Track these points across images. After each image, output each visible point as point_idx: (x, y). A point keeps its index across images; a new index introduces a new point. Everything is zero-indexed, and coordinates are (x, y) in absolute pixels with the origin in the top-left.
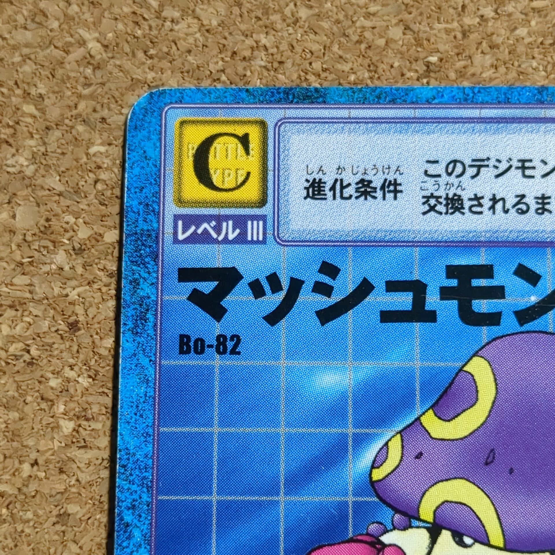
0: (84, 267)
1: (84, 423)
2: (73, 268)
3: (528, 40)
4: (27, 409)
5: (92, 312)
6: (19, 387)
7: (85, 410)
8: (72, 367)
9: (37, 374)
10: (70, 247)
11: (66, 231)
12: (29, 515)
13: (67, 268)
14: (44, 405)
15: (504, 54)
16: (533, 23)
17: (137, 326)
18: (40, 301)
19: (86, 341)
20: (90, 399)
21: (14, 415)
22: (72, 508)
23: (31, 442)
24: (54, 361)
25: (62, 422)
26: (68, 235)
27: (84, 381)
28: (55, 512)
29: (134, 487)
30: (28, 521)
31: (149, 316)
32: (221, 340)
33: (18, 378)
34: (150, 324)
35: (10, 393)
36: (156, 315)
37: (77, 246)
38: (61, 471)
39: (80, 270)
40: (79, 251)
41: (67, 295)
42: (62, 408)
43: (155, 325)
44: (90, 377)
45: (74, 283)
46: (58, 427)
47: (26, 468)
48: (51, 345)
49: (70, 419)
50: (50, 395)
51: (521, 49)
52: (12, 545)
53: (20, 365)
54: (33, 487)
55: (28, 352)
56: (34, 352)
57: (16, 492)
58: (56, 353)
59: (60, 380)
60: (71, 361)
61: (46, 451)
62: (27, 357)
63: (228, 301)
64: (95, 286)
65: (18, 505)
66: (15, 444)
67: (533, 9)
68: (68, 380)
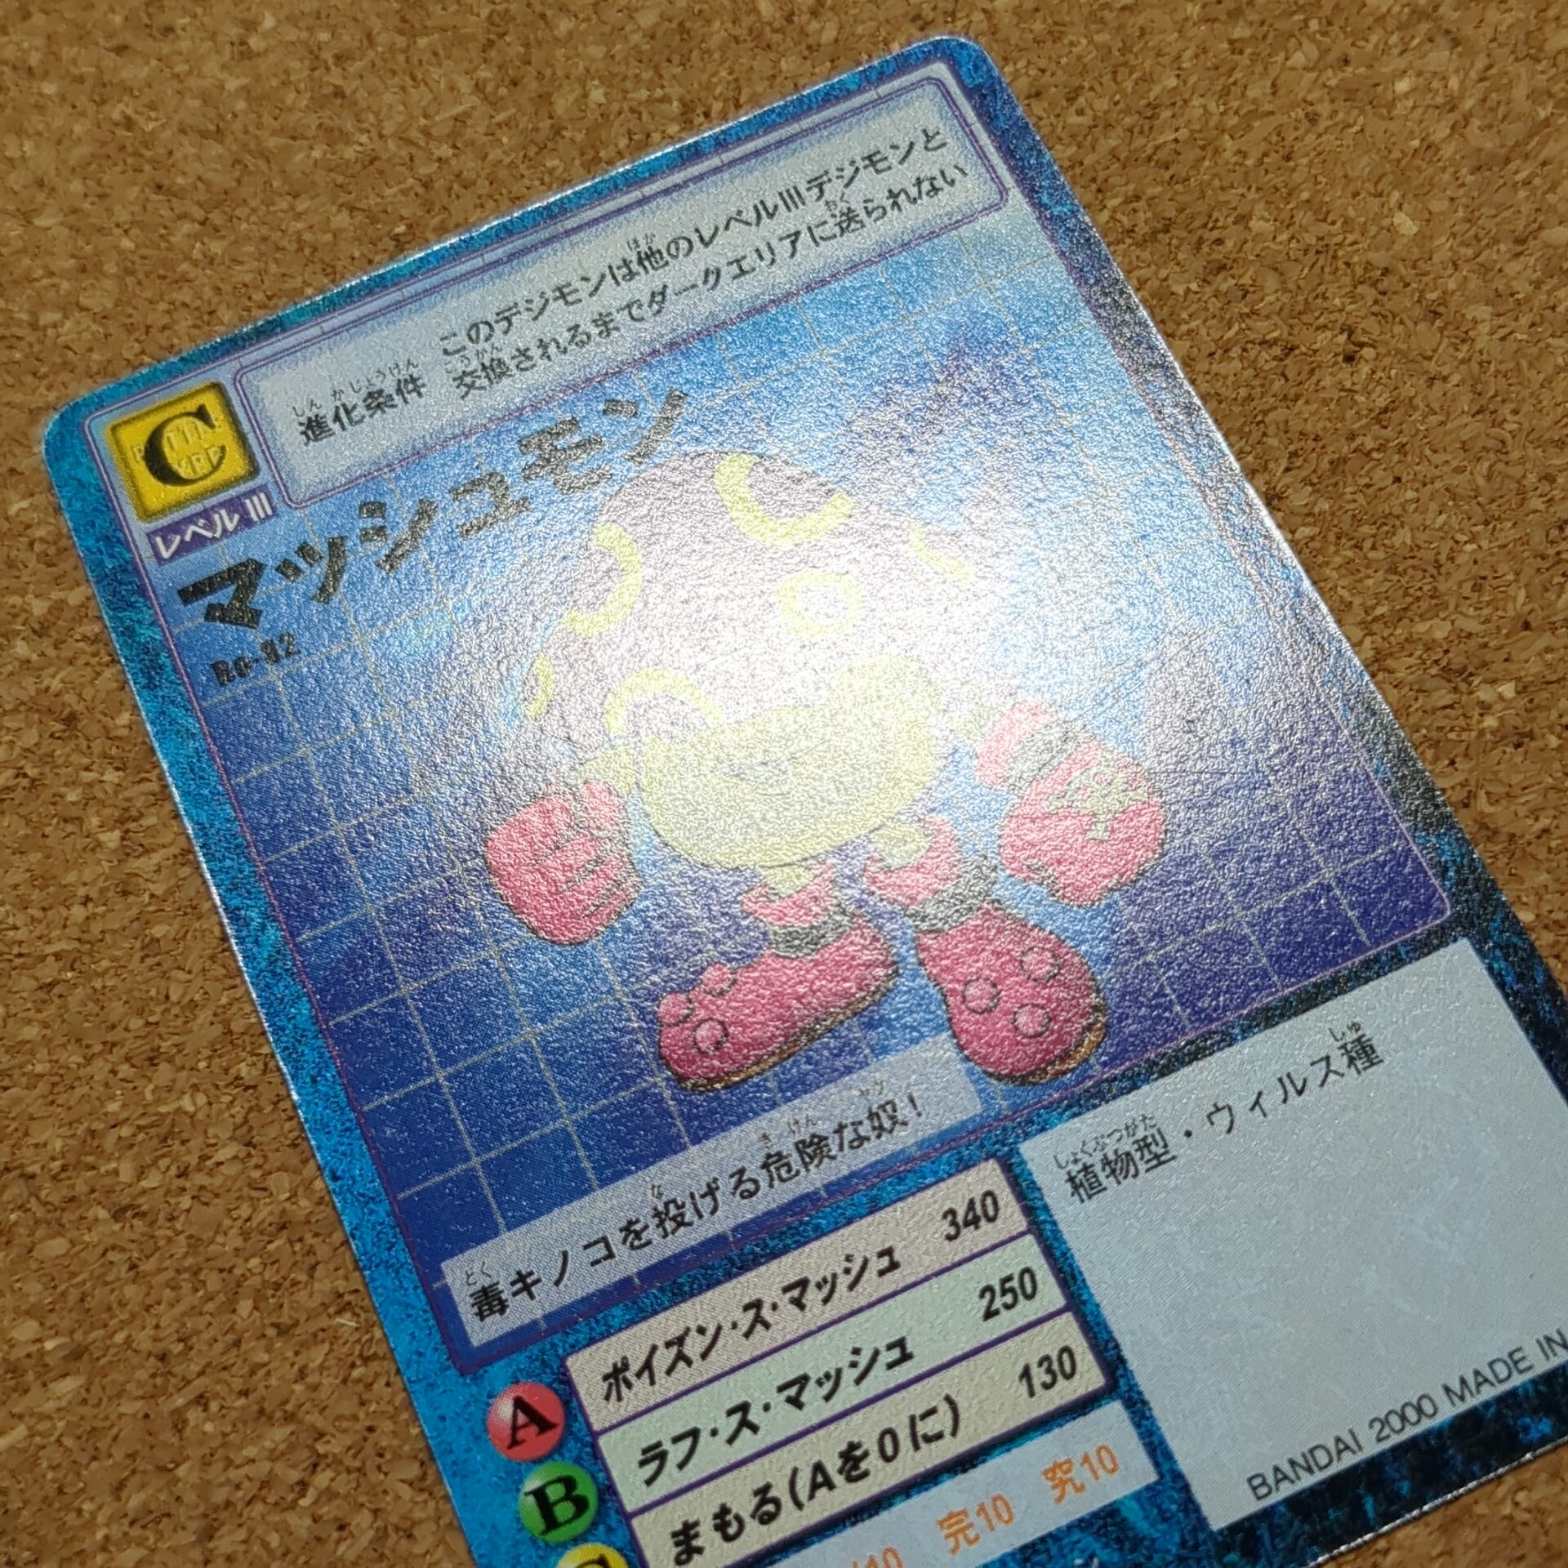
0: (56, 647)
1: (132, 826)
2: (43, 654)
3: (507, 160)
4: (48, 842)
5: (88, 693)
6: (28, 822)
7: (126, 810)
8: (87, 769)
9: (46, 795)
10: (29, 633)
11: (15, 616)
12: (105, 963)
13: (34, 657)
14: (70, 828)
15: (483, 187)
16: (505, 140)
17: (150, 678)
18: (16, 710)
19: (94, 730)
20: (127, 794)
21: (35, 857)
22: (158, 931)
23: (71, 877)
24: (62, 771)
25: (103, 837)
26: (21, 619)
27: (111, 776)
28: (138, 944)
29: (228, 863)
30: (106, 971)
31: (163, 658)
32: (268, 646)
33: (22, 811)
34: (169, 669)
35: (22, 832)
36: (171, 656)
37: (37, 626)
38: (125, 893)
39: (51, 652)
40: (41, 632)
41: (47, 689)
42: (95, 821)
43: (175, 670)
44: (118, 769)
45: (52, 670)
46: (99, 845)
47: (78, 913)
48: (51, 755)
49: (112, 830)
50: (74, 812)
51: (502, 174)
52: (96, 1009)
53: (19, 795)
54: (96, 928)
55: (25, 775)
56: (31, 772)
57: (77, 945)
58: (60, 761)
59: (79, 790)
60: (85, 761)
61: (95, 881)
62: (25, 782)
63: (258, 598)
64: (81, 662)
65: (86, 959)
66: (51, 889)
67: (499, 125)
68: (90, 785)
